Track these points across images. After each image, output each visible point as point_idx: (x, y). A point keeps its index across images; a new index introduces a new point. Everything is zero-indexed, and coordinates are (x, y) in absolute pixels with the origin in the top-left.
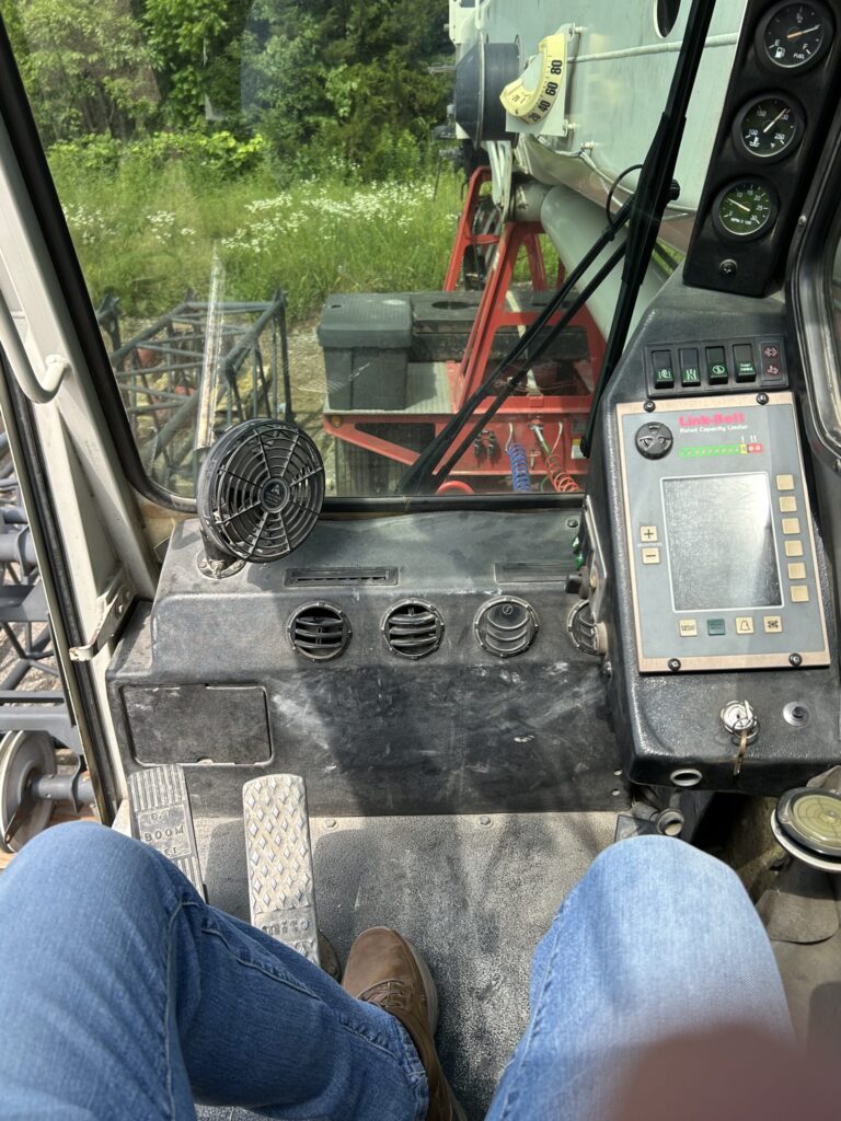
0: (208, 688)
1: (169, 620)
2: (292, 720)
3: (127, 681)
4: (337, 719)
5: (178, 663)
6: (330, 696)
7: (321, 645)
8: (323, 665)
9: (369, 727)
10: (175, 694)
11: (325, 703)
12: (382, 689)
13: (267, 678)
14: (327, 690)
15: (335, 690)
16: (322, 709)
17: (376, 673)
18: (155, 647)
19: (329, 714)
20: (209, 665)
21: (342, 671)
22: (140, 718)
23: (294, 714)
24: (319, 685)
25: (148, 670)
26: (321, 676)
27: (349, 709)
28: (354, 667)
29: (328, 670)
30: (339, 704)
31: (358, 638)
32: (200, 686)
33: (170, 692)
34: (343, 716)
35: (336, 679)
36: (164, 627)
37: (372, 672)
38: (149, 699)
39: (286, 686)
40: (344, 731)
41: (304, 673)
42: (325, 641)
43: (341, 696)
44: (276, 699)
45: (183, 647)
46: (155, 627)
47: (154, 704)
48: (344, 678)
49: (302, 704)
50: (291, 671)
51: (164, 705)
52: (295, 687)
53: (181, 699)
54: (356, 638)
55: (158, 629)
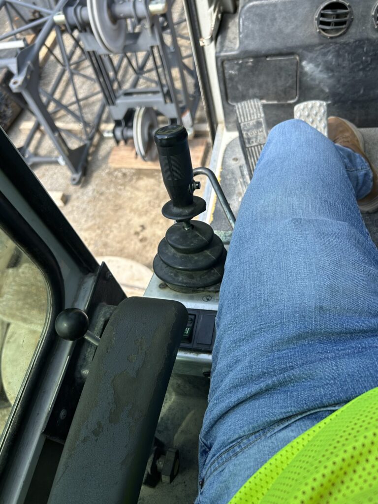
0: (268, 59)
1: (249, 18)
2: (311, 75)
3: (225, 58)
4: (336, 74)
5: (253, 45)
6: (334, 60)
7: (333, 27)
8: (334, 40)
9: (354, 78)
10: (250, 64)
11: (331, 64)
12: (366, 54)
13: (300, 51)
14: (333, 56)
15: (338, 55)
16: (328, 68)
17: (364, 43)
18: (241, 36)
19: (332, 71)
20: (270, 45)
21: (344, 43)
22: (232, 78)
23: (312, 72)
24: (329, 53)
25: (237, 50)
26: (331, 48)
27: (344, 68)
28: (352, 41)
29: (336, 43)
30: (339, 65)
31: (357, 21)
32: (263, 58)
33: (247, 62)
34: (339, 72)
35: (340, 49)
36: (246, 23)
37: (362, 43)
38: (237, 67)
39: (310, 55)
40: (339, 81)
41: (322, 46)
42: (336, 24)
43: (341, 60)
44: (304, 63)
45: (256, 34)
46: (241, 24)
47: (239, 70)
48: (344, 48)
49: (317, 66)
50: (315, 46)
51: (244, 71)
52: (315, 55)
53: (253, 67)
54: (356, 21)
55: (243, 25)
